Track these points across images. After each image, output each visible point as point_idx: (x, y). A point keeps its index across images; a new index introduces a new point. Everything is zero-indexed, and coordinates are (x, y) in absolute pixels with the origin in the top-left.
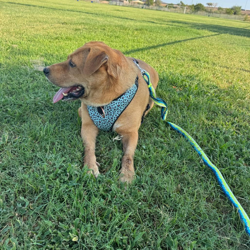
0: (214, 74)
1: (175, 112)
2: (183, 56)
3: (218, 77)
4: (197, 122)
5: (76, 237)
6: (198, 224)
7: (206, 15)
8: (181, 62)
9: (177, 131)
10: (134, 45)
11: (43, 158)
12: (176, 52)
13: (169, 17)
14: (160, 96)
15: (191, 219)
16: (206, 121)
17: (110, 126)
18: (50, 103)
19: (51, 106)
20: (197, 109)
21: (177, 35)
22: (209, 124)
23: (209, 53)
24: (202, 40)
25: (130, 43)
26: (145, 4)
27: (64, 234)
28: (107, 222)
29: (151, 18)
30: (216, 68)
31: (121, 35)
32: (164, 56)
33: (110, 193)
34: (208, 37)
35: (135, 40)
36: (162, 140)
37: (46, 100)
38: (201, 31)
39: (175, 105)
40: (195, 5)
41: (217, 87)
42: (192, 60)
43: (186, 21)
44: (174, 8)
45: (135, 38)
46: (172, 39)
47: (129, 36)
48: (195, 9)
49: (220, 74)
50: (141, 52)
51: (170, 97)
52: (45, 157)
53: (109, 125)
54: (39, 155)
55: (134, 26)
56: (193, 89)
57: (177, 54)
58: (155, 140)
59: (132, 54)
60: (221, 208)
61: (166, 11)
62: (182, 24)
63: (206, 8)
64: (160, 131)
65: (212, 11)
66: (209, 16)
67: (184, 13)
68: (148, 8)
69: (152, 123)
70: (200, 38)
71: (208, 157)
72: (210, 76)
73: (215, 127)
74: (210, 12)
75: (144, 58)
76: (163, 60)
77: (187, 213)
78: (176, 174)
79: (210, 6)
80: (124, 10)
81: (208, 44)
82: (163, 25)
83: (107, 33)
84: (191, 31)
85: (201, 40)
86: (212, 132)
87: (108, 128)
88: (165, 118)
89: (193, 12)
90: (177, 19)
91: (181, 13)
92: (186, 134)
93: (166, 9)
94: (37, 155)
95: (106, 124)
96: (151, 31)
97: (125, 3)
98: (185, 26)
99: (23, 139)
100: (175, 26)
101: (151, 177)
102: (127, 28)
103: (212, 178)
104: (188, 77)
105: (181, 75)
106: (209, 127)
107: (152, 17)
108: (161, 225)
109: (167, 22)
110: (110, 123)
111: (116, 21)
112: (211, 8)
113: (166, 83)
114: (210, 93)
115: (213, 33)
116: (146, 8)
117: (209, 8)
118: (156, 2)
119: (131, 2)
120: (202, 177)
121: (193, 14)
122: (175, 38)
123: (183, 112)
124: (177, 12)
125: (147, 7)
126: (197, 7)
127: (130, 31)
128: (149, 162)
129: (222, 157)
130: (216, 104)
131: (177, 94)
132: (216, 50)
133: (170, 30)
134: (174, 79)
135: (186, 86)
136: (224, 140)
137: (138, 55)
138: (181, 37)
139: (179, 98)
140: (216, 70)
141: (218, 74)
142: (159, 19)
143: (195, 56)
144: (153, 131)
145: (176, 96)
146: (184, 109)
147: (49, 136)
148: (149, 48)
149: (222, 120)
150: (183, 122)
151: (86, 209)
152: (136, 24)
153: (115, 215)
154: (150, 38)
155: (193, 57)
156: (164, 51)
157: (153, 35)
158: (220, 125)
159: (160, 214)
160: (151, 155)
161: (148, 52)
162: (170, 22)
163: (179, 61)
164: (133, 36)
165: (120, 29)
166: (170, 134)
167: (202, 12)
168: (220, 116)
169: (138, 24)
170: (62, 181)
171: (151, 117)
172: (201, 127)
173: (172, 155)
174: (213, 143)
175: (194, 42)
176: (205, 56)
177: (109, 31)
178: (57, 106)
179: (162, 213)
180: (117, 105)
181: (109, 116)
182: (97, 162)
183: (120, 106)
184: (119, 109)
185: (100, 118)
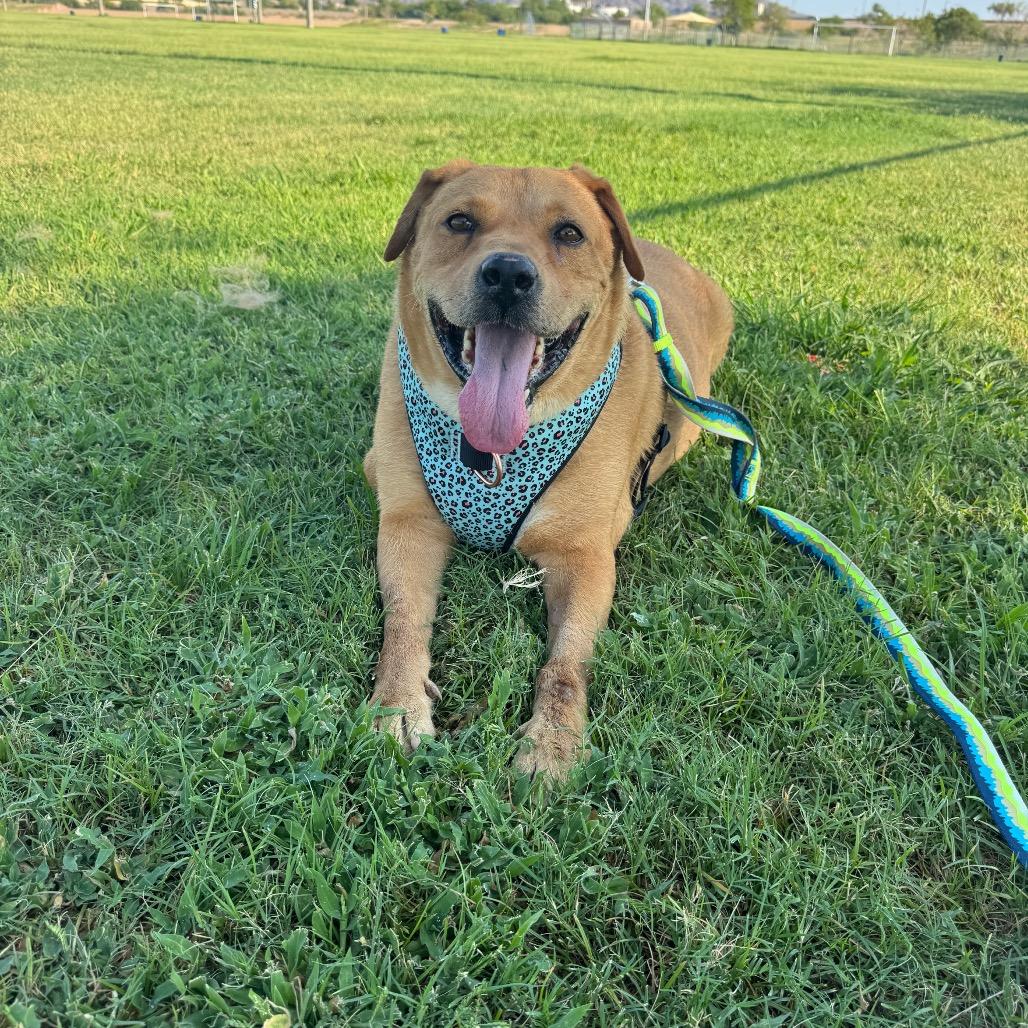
0: (999, 299)
1: (801, 467)
2: (867, 228)
3: (1018, 311)
4: (900, 507)
5: (283, 1012)
6: (862, 978)
7: (989, 54)
8: (852, 254)
9: (801, 547)
10: (652, 189)
11: (199, 660)
12: (837, 213)
13: (820, 73)
14: (742, 394)
15: (827, 950)
16: (945, 505)
18: (264, 436)
19: (266, 446)
20: (905, 449)
21: (847, 141)
22: (956, 515)
23: (985, 211)
24: (960, 159)
25: (636, 185)
26: (720, 27)
27: (235, 996)
28: (431, 953)
29: (741, 80)
30: (1012, 270)
31: (600, 155)
32: (777, 229)
33: (463, 821)
34: (986, 146)
35: (656, 171)
36: (728, 588)
37: (251, 423)
38: (957, 120)
39: (805, 437)
40: (936, 17)
41: (1007, 354)
42: (906, 241)
43: (895, 83)
44: (844, 33)
45: (662, 164)
46: (821, 157)
47: (634, 155)
48: (938, 32)
50: (678, 217)
51: (786, 399)
52: (209, 659)
53: (503, 518)
54: (186, 652)
55: (663, 116)
56: (897, 363)
57: (840, 222)
58: (694, 587)
59: (639, 228)
60: (985, 908)
61: (812, 51)
62: (873, 99)
63: (988, 25)
64: (720, 549)
65: (1014, 37)
66: (1000, 58)
67: (890, 52)
68: (734, 43)
69: (687, 513)
70: (951, 151)
71: (936, 665)
72: (982, 309)
73: (985, 528)
74: (1006, 42)
75: (690, 240)
76: (775, 247)
77: (814, 923)
78: (779, 742)
79: (1007, 17)
80: (630, 56)
81: (984, 174)
82: (788, 107)
83: (542, 150)
84: (910, 121)
85: (954, 160)
86: (967, 555)
87: (494, 538)
88: (750, 490)
89: (930, 45)
90: (852, 80)
91: (874, 54)
92: (841, 558)
93: (812, 42)
94: (179, 651)
95: (491, 516)
96: (731, 133)
97: (636, 27)
98: (886, 107)
99: (131, 584)
100: (841, 106)
101: (658, 752)
102: (632, 123)
103: (948, 763)
104: (879, 314)
105: (844, 307)
106: (957, 533)
107: (744, 76)
108: (676, 974)
109: (808, 92)
110: (512, 513)
111: (591, 100)
112: (1010, 25)
113: (775, 339)
114: (971, 379)
115: (1014, 129)
116: (727, 42)
117: (1000, 26)
118: (765, 17)
119: (661, 20)
120: (900, 758)
121: (928, 54)
122: (835, 155)
123: (840, 462)
124: (859, 52)
125: (730, 38)
126: (948, 26)
127: (639, 136)
128: (655, 687)
129: (1003, 667)
130: (995, 428)
131: (818, 388)
132: (1022, 195)
133: (818, 123)
134: (810, 322)
135: (864, 353)
136: (1021, 586)
137: (665, 229)
138: (862, 150)
139: (824, 405)
140: (1011, 279)
141: (1017, 299)
142: (776, 84)
143: (919, 227)
144: (691, 549)
145: (814, 397)
146: (843, 451)
147: (238, 570)
148: (719, 199)
149: (1019, 498)
150: (833, 507)
151: (344, 891)
152: (671, 108)
153: (469, 922)
154: (726, 160)
155: (909, 228)
156: (784, 208)
157: (738, 147)
158: (1007, 522)
159: (681, 924)
160: (666, 655)
161: (708, 217)
162: (823, 91)
163: (846, 247)
164: (655, 153)
165: (601, 131)
166: (764, 563)
167: (967, 43)
168: (1011, 479)
169: (682, 108)
170: (264, 762)
171: (689, 486)
172: (916, 531)
173: (766, 656)
174: (966, 600)
175: (923, 169)
176: (965, 222)
177: (552, 140)
178: (290, 449)
179: (688, 919)
180: (552, 434)
181: (511, 480)
182: (430, 682)
183: (565, 437)
184: (559, 448)
185: (472, 487)
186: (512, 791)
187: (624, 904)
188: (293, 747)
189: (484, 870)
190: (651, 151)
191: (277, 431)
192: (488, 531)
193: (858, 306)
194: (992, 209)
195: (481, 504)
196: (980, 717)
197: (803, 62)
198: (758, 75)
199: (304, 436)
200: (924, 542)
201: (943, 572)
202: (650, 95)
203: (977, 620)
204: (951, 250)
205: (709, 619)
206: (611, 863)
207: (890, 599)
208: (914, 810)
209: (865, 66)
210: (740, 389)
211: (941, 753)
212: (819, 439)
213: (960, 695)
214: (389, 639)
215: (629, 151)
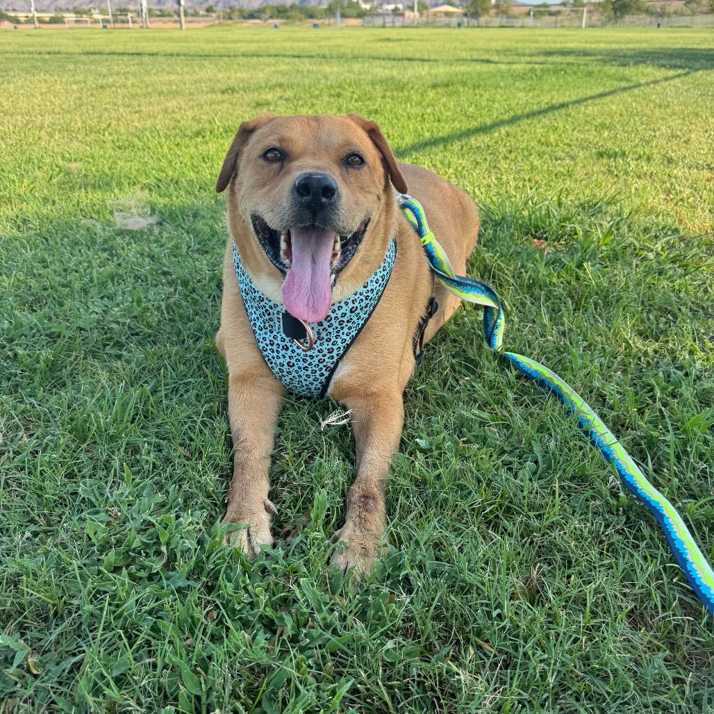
0: (668, 192)
1: (534, 322)
2: (573, 147)
3: (682, 200)
4: (606, 347)
7: (651, 23)
8: (564, 167)
9: (537, 381)
10: (422, 128)
11: (95, 496)
12: (552, 138)
13: (536, 42)
14: (490, 271)
15: (570, 692)
16: (638, 343)
17: (323, 378)
18: (145, 322)
19: (146, 330)
20: (607, 304)
21: (557, 87)
22: (647, 350)
23: (654, 131)
24: (635, 96)
25: (411, 126)
26: (465, 15)
29: (482, 50)
30: (675, 171)
31: (385, 106)
32: (511, 152)
33: (293, 611)
34: (652, 86)
35: (425, 116)
36: (485, 415)
37: (135, 313)
38: (632, 69)
39: (536, 299)
41: (676, 231)
42: (601, 155)
43: (588, 46)
44: (551, 14)
45: (429, 111)
46: (539, 100)
47: (409, 105)
48: (615, 10)
49: (688, 191)
50: (441, 147)
51: (521, 273)
52: (102, 495)
53: (318, 373)
54: (85, 491)
55: (429, 78)
56: (599, 242)
57: (554, 144)
58: (461, 416)
59: (414, 157)
60: (685, 648)
61: (530, 28)
62: (573, 58)
63: (649, 3)
64: (478, 386)
65: (667, 11)
66: (659, 26)
67: (584, 25)
68: (476, 25)
69: (454, 361)
70: (628, 91)
71: (638, 464)
72: (656, 200)
73: (669, 358)
74: (662, 14)
75: (450, 163)
76: (510, 164)
77: (559, 672)
78: (527, 532)
80: (404, 37)
81: (652, 106)
82: (514, 67)
83: (345, 105)
84: (599, 71)
85: (631, 97)
86: (655, 379)
87: (313, 388)
88: (498, 342)
89: (610, 19)
90: (558, 46)
91: (573, 27)
92: (566, 388)
93: (530, 21)
94: (80, 491)
95: (309, 373)
96: (477, 87)
97: (409, 16)
98: (583, 63)
99: (45, 441)
100: (551, 64)
101: (438, 546)
102: (408, 83)
103: (651, 538)
104: (584, 208)
105: (560, 204)
106: (648, 363)
107: (484, 47)
109: (528, 55)
110: (324, 369)
111: (378, 69)
112: (664, 3)
113: (512, 230)
114: (652, 250)
115: (671, 73)
116: (471, 24)
117: (658, 4)
118: (497, 6)
119: (425, 12)
120: (617, 537)
121: (609, 25)
122: (549, 98)
123: (561, 317)
124: (563, 27)
125: (473, 22)
126: (622, 6)
127: (412, 92)
128: (435, 495)
129: (687, 463)
130: (671, 285)
131: (544, 264)
132: (679, 118)
133: (536, 76)
134: (536, 216)
135: (575, 237)
136: (697, 400)
137: (432, 156)
138: (567, 93)
139: (548, 276)
140: (676, 177)
141: (680, 192)
142: (507, 51)
143: (609, 144)
144: (458, 388)
145: (541, 270)
146: (563, 309)
147: (123, 426)
148: (469, 133)
149: (691, 335)
150: (558, 350)
151: (203, 673)
152: (434, 71)
153: (298, 691)
154: (473, 106)
155: (602, 146)
156: (515, 137)
157: (481, 96)
158: (683, 353)
159: (459, 681)
160: (441, 470)
161: (462, 146)
162: (539, 54)
163: (559, 162)
164: (424, 103)
165: (386, 90)
166: (511, 395)
167: (635, 16)
168: (684, 322)
169: (441, 71)
170: (143, 574)
171: (455, 341)
172: (619, 364)
173: (515, 466)
174: (658, 413)
175: (610, 104)
176: (641, 139)
177: (352, 98)
178: (165, 331)
179: (464, 676)
180: (349, 310)
181: (322, 344)
182: (269, 502)
183: (358, 311)
184: (355, 319)
185: (293, 351)
186: (330, 585)
187: (417, 667)
188: (165, 560)
189: (310, 648)
190: (421, 102)
191: (154, 318)
192: (308, 383)
193: (570, 203)
194: (659, 129)
195: (301, 364)
196: (673, 501)
197: (524, 35)
198: (494, 45)
199: (174, 321)
200: (625, 372)
201: (640, 393)
202: (420, 63)
203: (666, 427)
204: (632, 159)
205: (473, 439)
206: (405, 636)
207: (603, 417)
208: (628, 577)
209: (566, 36)
210: (489, 268)
211: (646, 531)
212: (546, 301)
213: (657, 485)
214: (237, 471)
215: (406, 103)
